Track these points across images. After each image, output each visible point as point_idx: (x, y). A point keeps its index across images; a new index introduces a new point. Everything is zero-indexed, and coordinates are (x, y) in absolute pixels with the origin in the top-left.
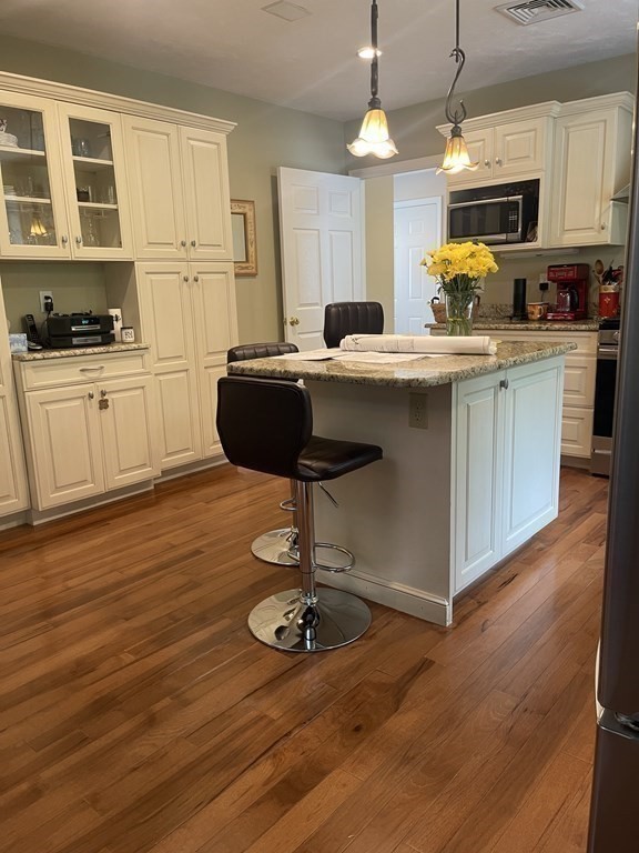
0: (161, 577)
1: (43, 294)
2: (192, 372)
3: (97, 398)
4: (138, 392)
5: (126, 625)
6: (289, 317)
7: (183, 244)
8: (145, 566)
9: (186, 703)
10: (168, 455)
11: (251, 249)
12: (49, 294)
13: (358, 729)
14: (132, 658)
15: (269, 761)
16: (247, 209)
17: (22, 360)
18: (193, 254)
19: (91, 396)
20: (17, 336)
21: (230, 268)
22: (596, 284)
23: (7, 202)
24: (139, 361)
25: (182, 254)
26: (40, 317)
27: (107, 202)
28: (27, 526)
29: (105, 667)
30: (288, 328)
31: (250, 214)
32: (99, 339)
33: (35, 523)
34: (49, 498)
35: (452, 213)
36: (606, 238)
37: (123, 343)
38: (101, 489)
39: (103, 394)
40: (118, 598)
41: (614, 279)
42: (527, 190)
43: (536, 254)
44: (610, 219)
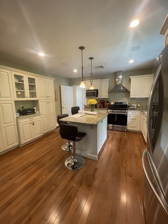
0: (47, 156)
1: (22, 106)
2: (48, 117)
3: (32, 123)
4: (39, 121)
5: (42, 169)
6: (62, 107)
7: (47, 97)
8: (43, 154)
9: (58, 186)
10: (44, 131)
11: (57, 97)
12: (23, 105)
13: (89, 186)
14: (45, 177)
15: (76, 197)
16: (56, 91)
17: (18, 118)
18: (48, 98)
19: (31, 123)
20: (17, 113)
21: (54, 100)
22: (105, 103)
23: (16, 91)
24: (39, 116)
25: (47, 98)
26: (21, 109)
27: (34, 91)
28: (18, 147)
29: (40, 180)
30: (62, 109)
31: (56, 92)
32: (32, 113)
33: (20, 147)
34: (24, 142)
35: (86, 93)
36: (107, 97)
37: (36, 113)
38: (33, 139)
39: (33, 122)
40: (40, 162)
41: (108, 103)
42: (97, 90)
43: (98, 99)
44: (107, 95)
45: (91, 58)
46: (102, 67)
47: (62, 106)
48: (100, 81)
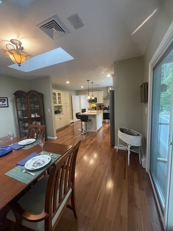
10: (65, 124)
18: (67, 104)
22: (102, 106)
23: (54, 101)
24: (63, 115)
27: (60, 100)
30: (73, 111)
32: (60, 113)
36: (103, 103)
39: (61, 118)
41: (104, 106)
42: (96, 98)
43: (97, 104)
44: (103, 101)
45: (92, 83)
46: (99, 85)
47: (73, 110)
48: (98, 93)
